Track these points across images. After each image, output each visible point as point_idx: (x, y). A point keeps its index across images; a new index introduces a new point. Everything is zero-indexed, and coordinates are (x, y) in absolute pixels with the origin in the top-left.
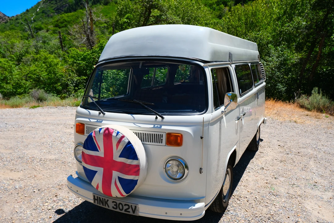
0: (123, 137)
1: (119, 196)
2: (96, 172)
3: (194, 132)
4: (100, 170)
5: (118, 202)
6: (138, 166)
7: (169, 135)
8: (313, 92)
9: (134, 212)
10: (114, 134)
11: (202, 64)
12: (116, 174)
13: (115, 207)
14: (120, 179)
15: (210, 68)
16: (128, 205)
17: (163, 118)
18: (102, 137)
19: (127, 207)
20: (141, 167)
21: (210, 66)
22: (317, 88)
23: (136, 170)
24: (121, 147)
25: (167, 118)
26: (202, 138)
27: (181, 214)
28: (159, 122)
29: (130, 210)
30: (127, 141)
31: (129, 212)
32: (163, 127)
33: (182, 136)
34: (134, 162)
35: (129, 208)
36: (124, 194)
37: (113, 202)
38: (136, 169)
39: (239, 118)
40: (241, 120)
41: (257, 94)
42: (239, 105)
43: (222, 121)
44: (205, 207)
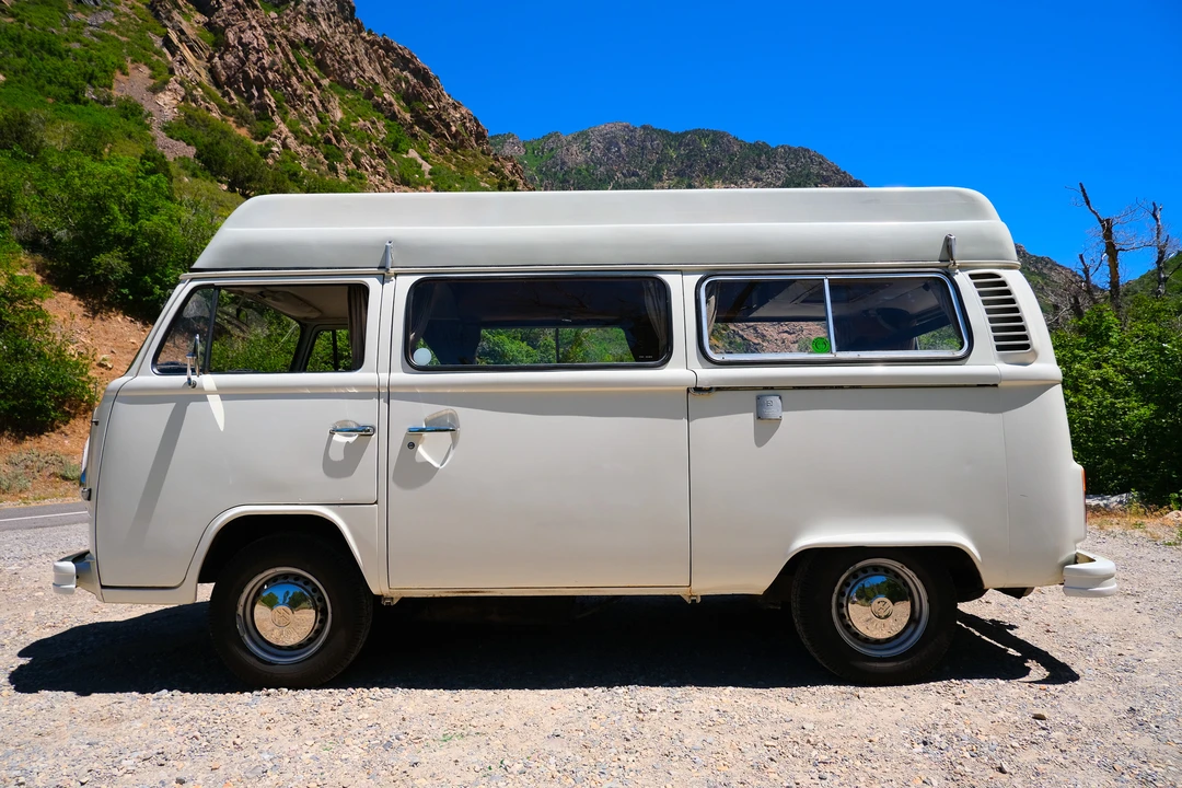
15: (193, 285)
39: (365, 432)
40: (412, 445)
41: (758, 398)
42: (387, 394)
43: (193, 407)
44: (103, 587)
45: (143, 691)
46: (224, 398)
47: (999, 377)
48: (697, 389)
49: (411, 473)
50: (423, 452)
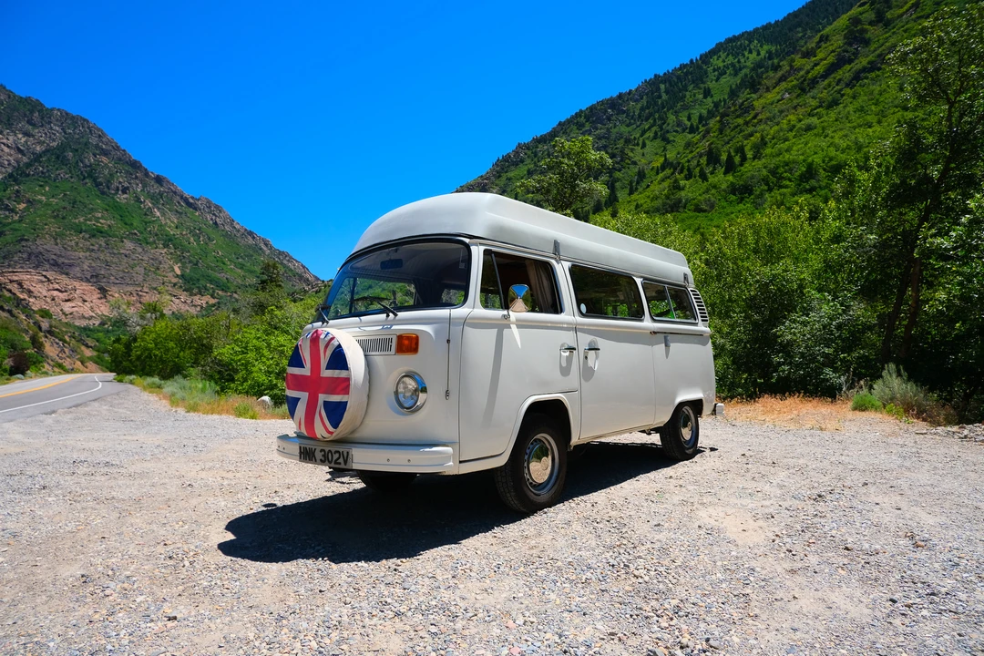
0: (333, 338)
1: (326, 435)
2: (299, 399)
3: (436, 332)
4: (304, 396)
5: (327, 449)
6: (347, 380)
7: (400, 338)
8: (884, 373)
9: (346, 462)
10: (322, 336)
11: (467, 240)
12: (322, 398)
13: (323, 459)
14: (326, 403)
15: (482, 248)
16: (339, 452)
17: (396, 315)
18: (309, 342)
19: (337, 455)
20: (352, 382)
21: (481, 244)
22: (892, 366)
23: (344, 385)
24: (329, 353)
25: (401, 315)
26: (448, 341)
27: (409, 460)
28: (391, 321)
29: (341, 460)
30: (336, 344)
31: (340, 464)
32: (394, 327)
33: (417, 338)
34: (343, 374)
35: (339, 458)
36: (331, 429)
37: (321, 451)
38: (346, 384)
39: (571, 349)
40: (586, 358)
41: (665, 337)
42: (576, 329)
43: (506, 331)
44: (460, 462)
45: (485, 531)
46: (518, 327)
47: (702, 331)
48: (655, 333)
49: (587, 373)
50: (590, 363)
